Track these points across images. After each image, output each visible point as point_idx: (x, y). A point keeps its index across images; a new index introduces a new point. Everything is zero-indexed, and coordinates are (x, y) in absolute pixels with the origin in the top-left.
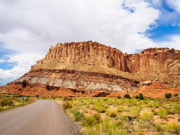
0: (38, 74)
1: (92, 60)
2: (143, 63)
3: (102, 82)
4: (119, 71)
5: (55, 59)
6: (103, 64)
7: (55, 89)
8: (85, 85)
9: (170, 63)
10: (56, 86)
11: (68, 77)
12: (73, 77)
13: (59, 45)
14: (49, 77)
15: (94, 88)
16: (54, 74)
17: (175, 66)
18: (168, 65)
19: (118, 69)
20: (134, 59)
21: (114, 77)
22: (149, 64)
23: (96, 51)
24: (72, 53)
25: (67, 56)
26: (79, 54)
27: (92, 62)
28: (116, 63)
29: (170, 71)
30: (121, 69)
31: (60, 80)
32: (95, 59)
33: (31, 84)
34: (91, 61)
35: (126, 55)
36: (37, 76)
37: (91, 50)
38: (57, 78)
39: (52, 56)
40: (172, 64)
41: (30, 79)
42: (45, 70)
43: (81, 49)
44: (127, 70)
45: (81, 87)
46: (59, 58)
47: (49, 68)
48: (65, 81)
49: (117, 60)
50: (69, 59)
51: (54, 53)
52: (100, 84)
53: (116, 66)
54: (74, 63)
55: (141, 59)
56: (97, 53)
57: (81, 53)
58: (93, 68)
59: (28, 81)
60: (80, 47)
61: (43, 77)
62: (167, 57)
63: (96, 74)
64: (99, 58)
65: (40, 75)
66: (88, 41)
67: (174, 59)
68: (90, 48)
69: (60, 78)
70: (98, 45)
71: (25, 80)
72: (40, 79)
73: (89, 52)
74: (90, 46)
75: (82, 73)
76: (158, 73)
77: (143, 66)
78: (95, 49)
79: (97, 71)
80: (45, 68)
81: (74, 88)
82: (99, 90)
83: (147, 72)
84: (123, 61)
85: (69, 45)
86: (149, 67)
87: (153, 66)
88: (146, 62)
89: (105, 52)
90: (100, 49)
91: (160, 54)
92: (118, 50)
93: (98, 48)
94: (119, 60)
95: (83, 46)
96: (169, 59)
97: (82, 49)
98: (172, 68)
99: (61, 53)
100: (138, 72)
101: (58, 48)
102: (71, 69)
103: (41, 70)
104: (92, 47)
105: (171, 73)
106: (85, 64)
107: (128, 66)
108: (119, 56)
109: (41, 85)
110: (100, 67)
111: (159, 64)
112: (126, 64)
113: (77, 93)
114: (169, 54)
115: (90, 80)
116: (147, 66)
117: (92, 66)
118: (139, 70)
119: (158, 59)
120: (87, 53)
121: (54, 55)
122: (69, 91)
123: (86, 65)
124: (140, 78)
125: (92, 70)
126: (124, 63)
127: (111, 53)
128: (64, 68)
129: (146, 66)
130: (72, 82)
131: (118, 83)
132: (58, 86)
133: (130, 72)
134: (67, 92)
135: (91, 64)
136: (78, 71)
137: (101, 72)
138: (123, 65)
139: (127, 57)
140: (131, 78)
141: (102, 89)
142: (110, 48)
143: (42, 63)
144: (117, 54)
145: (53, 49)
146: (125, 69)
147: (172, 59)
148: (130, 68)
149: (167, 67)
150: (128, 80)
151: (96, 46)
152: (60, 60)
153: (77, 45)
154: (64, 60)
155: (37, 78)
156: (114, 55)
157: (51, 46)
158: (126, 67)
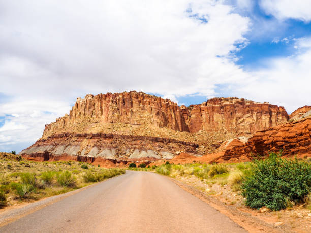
0: (62, 140)
1: (137, 118)
2: (206, 118)
3: (149, 149)
4: (173, 131)
5: (85, 118)
6: (152, 123)
7: (89, 160)
8: (128, 153)
9: (239, 118)
10: (90, 156)
11: (105, 143)
12: (111, 143)
13: (90, 98)
14: (79, 145)
15: (139, 156)
16: (86, 140)
17: (246, 122)
18: (237, 120)
19: (172, 129)
20: (194, 113)
21: (165, 141)
22: (213, 120)
23: (141, 105)
24: (108, 109)
25: (102, 114)
26: (119, 109)
27: (137, 121)
28: (169, 120)
29: (239, 129)
30: (177, 128)
31: (95, 148)
32: (140, 117)
33: (56, 155)
34: (135, 120)
35: (184, 108)
36: (63, 144)
37: (135, 105)
38: (90, 146)
39: (80, 113)
40: (242, 120)
41: (52, 148)
42: (73, 135)
43: (120, 103)
44: (185, 129)
45: (122, 157)
46: (90, 117)
47: (78, 132)
48: (102, 149)
49: (170, 116)
50: (104, 117)
51: (83, 109)
52: (147, 151)
53: (169, 125)
54: (112, 123)
55: (203, 113)
56: (143, 108)
57: (120, 109)
58: (138, 130)
59: (50, 152)
60: (119, 100)
61: (70, 145)
62: (236, 110)
63: (141, 138)
64: (146, 114)
65: (66, 142)
66: (130, 92)
67: (244, 113)
68: (134, 101)
69: (95, 145)
70: (144, 97)
71: (47, 150)
72: (67, 148)
73: (132, 106)
74: (133, 99)
75: (123, 137)
76: (224, 133)
77: (206, 123)
78: (140, 102)
79: (143, 134)
80: (71, 131)
81: (114, 158)
82: (144, 159)
83: (211, 131)
84: (179, 117)
85: (104, 97)
86: (213, 124)
87: (219, 123)
88: (209, 117)
89: (153, 106)
90: (147, 102)
91: (227, 107)
92: (172, 103)
93: (145, 100)
94: (173, 116)
95: (124, 99)
96: (239, 113)
97: (122, 103)
98: (242, 124)
99: (94, 109)
100: (200, 131)
101: (89, 102)
102: (109, 132)
103: (66, 135)
104: (136, 100)
105: (240, 132)
106: (127, 123)
107: (187, 123)
108: (174, 110)
109: (70, 156)
110: (147, 127)
111: (226, 120)
112: (184, 120)
113: (117, 165)
114: (238, 107)
115: (134, 146)
116: (211, 123)
117: (137, 126)
118: (201, 128)
119: (225, 113)
121: (84, 112)
122: (107, 162)
123: (129, 125)
124: (201, 140)
125: (137, 132)
126: (181, 120)
127: (161, 106)
128: (99, 132)
129: (209, 123)
130: (110, 150)
131: (170, 148)
132: (93, 157)
133: (189, 132)
134: (105, 164)
135: (136, 123)
136: (118, 135)
137: (149, 135)
138: (179, 123)
139: (185, 111)
140: (188, 141)
141: (148, 157)
142: (160, 100)
143: (65, 122)
144: (171, 107)
145: (81, 103)
146: (182, 128)
147: (243, 113)
148: (189, 127)
149: (236, 123)
150: (185, 144)
151: (142, 98)
152: (92, 120)
153: (116, 97)
154: (97, 119)
155: (63, 147)
156: (166, 110)
157: (77, 99)
158: (184, 124)
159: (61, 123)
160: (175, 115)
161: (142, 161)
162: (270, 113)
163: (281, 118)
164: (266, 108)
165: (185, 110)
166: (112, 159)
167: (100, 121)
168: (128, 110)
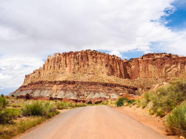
0: (39, 86)
1: (92, 69)
2: (142, 68)
3: (101, 92)
4: (118, 78)
5: (54, 70)
6: (103, 73)
8: (86, 95)
9: (168, 68)
10: (59, 97)
11: (69, 88)
12: (74, 88)
13: (57, 55)
14: (51, 89)
15: (94, 97)
16: (55, 86)
17: (173, 71)
18: (166, 70)
19: (117, 76)
20: (133, 65)
21: (113, 85)
22: (148, 70)
23: (94, 60)
24: (71, 63)
25: (66, 66)
26: (79, 63)
27: (92, 71)
28: (115, 70)
29: (168, 76)
30: (121, 76)
31: (62, 91)
32: (94, 68)
33: (34, 97)
34: (90, 70)
35: (126, 61)
36: (39, 89)
37: (90, 60)
38: (59, 90)
39: (51, 66)
40: (169, 69)
41: (32, 92)
42: (46, 82)
43: (79, 59)
44: (127, 76)
45: (82, 97)
46: (58, 69)
47: (50, 80)
48: (67, 92)
49: (116, 67)
50: (68, 69)
51: (53, 63)
52: (99, 93)
53: (115, 74)
54: (74, 73)
55: (140, 64)
56: (96, 62)
57: (80, 63)
58: (93, 78)
59: (30, 94)
60: (79, 56)
61: (44, 89)
62: (165, 62)
63: (95, 84)
64: (98, 67)
65: (41, 87)
66: (87, 50)
67: (171, 64)
68: (89, 57)
69: (62, 89)
70: (97, 54)
71: (28, 93)
72: (42, 92)
73: (88, 61)
74: (89, 55)
75: (82, 83)
76: (156, 79)
77: (143, 72)
78: (93, 57)
79: (96, 81)
80: (45, 80)
82: (98, 99)
83: (146, 77)
84: (122, 68)
85: (67, 54)
86: (148, 73)
87: (152, 71)
88: (145, 68)
89: (103, 60)
90: (99, 58)
91: (158, 60)
92: (117, 57)
93: (97, 56)
94: (118, 67)
95: (82, 56)
96: (167, 64)
98: (170, 73)
99: (60, 63)
100: (138, 78)
101: (57, 58)
102: (71, 80)
103: (41, 82)
104: (91, 56)
105: (168, 78)
106: (84, 73)
107: (128, 72)
108: (118, 63)
109: (44, 97)
110: (99, 76)
111: (158, 70)
113: (78, 103)
114: (167, 59)
115: (90, 89)
117: (92, 75)
118: (139, 76)
119: (157, 64)
120: (86, 63)
121: (53, 66)
122: (71, 101)
123: (86, 74)
124: (139, 84)
125: (92, 79)
126: (124, 70)
127: (109, 60)
128: (65, 80)
129: (145, 72)
130: (73, 92)
131: (116, 91)
132: (61, 98)
133: (130, 79)
135: (91, 73)
136: (78, 82)
137: (100, 82)
138: (123, 72)
139: (127, 64)
140: (129, 85)
141: (100, 98)
142: (108, 55)
143: (40, 73)
144: (116, 61)
145: (51, 59)
146: (125, 76)
148: (130, 75)
149: (165, 72)
150: (127, 87)
151: (95, 55)
152: (59, 71)
153: (76, 54)
154: (63, 71)
155: (39, 91)
156: (113, 63)
157: (49, 56)
158: (126, 73)
159: (36, 75)
160: (119, 66)
161: (96, 100)
165: (127, 63)
166: (75, 99)
167: (66, 72)
168: (85, 64)
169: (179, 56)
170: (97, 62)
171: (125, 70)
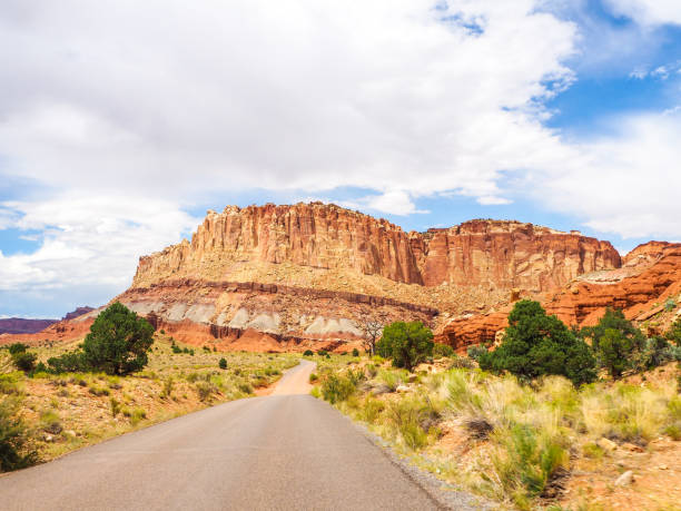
0: (182, 293)
1: (323, 254)
2: (457, 258)
3: (344, 317)
4: (392, 283)
5: (223, 251)
6: (351, 265)
7: (233, 334)
8: (303, 323)
9: (521, 262)
10: (234, 327)
11: (261, 303)
12: (273, 303)
13: (233, 213)
14: (213, 303)
15: (324, 330)
16: (225, 295)
17: (533, 269)
18: (516, 266)
19: (389, 278)
20: (434, 248)
21: (375, 301)
22: (470, 264)
23: (331, 230)
24: (268, 236)
25: (256, 244)
26: (289, 237)
27: (323, 261)
28: (384, 260)
29: (520, 283)
30: (398, 276)
31: (243, 311)
32: (329, 253)
33: (170, 322)
34: (318, 258)
35: (415, 237)
36: (182, 302)
37: (320, 229)
38: (234, 307)
39: (214, 241)
40: (526, 264)
41: (163, 308)
42: (200, 284)
43: (291, 225)
44: (416, 278)
45: (293, 329)
46: (232, 249)
47: (210, 279)
48: (255, 313)
49: (387, 252)
50: (260, 251)
51: (220, 233)
52: (338, 321)
53: (384, 269)
54: (275, 263)
55: (452, 248)
56: (335, 236)
57: (291, 237)
58: (324, 278)
59: (159, 314)
60: (289, 218)
61: (196, 302)
62: (515, 245)
63: (329, 295)
64: (340, 249)
65: (188, 297)
66: (311, 203)
67: (531, 252)
68: (317, 222)
69: (242, 306)
70: (337, 213)
71: (152, 311)
72: (191, 309)
73: (314, 232)
74: (316, 218)
75: (295, 291)
76: (489, 288)
77: (456, 269)
78: (329, 223)
79: (332, 288)
80: (197, 276)
81: (277, 331)
82: (333, 336)
83: (465, 284)
84: (404, 255)
85: (259, 212)
86: (470, 271)
87: (481, 269)
88: (463, 257)
89: (354, 233)
90: (344, 225)
91: (497, 238)
92: (392, 226)
93: (338, 221)
94: (393, 253)
95: (298, 218)
96: (520, 250)
97: (294, 224)
98: (525, 274)
99: (240, 235)
100: (445, 283)
101: (231, 220)
102: (268, 281)
103: (188, 283)
104: (323, 220)
105: (521, 288)
106: (303, 265)
107: (419, 267)
108: (394, 241)
109: (196, 325)
110: (341, 274)
111: (496, 265)
112: (414, 261)
113: (284, 344)
114: (520, 239)
115: (315, 309)
116: (467, 269)
117: (322, 272)
118: (446, 277)
119: (494, 250)
121: (221, 239)
122: (265, 338)
123: (307, 268)
124: (445, 301)
125: (322, 283)
126: (409, 261)
127: (371, 233)
128: (250, 281)
129: (463, 268)
130: (271, 315)
131: (383, 316)
132: (239, 327)
133: (423, 284)
134: (261, 342)
135: (320, 265)
136: (286, 287)
137: (344, 290)
138: (404, 266)
139: (417, 244)
140: (419, 303)
141: (341, 333)
142: (369, 220)
143: (181, 256)
144: (389, 236)
145: (215, 222)
146: (410, 277)
147: (528, 251)
148: (423, 274)
149: (514, 272)
150: (411, 307)
151: (333, 216)
152: (236, 256)
153: (282, 212)
154: (247, 254)
155: (182, 307)
156: (380, 241)
157: (209, 213)
158: (414, 270)
159: (172, 260)
160: (396, 252)
161: (330, 339)
162: (582, 253)
163: (602, 265)
164: (574, 244)
165: (417, 241)
166: (275, 332)
167: (253, 259)
168: (306, 239)
169: (553, 232)
170: (337, 236)
171: (412, 260)
